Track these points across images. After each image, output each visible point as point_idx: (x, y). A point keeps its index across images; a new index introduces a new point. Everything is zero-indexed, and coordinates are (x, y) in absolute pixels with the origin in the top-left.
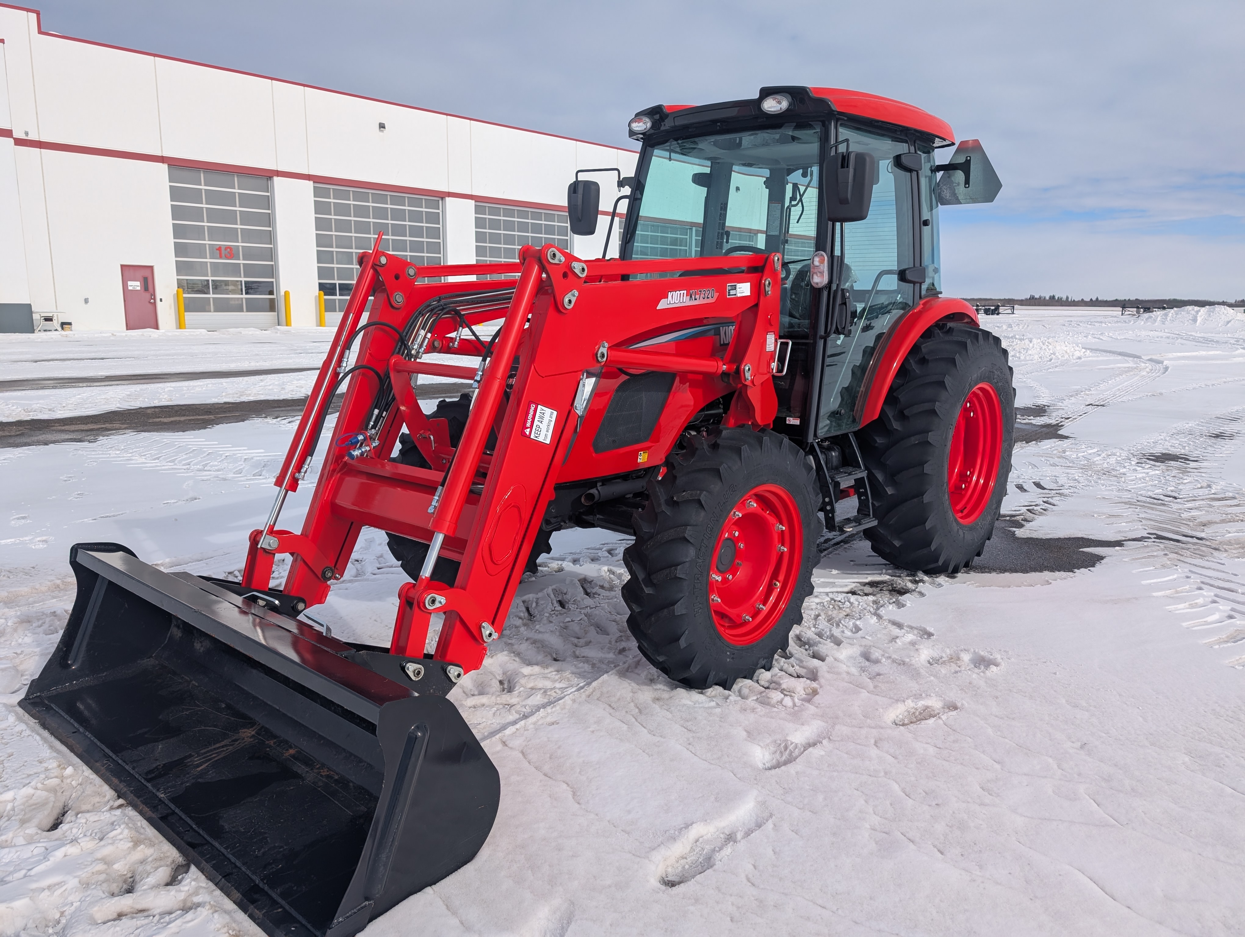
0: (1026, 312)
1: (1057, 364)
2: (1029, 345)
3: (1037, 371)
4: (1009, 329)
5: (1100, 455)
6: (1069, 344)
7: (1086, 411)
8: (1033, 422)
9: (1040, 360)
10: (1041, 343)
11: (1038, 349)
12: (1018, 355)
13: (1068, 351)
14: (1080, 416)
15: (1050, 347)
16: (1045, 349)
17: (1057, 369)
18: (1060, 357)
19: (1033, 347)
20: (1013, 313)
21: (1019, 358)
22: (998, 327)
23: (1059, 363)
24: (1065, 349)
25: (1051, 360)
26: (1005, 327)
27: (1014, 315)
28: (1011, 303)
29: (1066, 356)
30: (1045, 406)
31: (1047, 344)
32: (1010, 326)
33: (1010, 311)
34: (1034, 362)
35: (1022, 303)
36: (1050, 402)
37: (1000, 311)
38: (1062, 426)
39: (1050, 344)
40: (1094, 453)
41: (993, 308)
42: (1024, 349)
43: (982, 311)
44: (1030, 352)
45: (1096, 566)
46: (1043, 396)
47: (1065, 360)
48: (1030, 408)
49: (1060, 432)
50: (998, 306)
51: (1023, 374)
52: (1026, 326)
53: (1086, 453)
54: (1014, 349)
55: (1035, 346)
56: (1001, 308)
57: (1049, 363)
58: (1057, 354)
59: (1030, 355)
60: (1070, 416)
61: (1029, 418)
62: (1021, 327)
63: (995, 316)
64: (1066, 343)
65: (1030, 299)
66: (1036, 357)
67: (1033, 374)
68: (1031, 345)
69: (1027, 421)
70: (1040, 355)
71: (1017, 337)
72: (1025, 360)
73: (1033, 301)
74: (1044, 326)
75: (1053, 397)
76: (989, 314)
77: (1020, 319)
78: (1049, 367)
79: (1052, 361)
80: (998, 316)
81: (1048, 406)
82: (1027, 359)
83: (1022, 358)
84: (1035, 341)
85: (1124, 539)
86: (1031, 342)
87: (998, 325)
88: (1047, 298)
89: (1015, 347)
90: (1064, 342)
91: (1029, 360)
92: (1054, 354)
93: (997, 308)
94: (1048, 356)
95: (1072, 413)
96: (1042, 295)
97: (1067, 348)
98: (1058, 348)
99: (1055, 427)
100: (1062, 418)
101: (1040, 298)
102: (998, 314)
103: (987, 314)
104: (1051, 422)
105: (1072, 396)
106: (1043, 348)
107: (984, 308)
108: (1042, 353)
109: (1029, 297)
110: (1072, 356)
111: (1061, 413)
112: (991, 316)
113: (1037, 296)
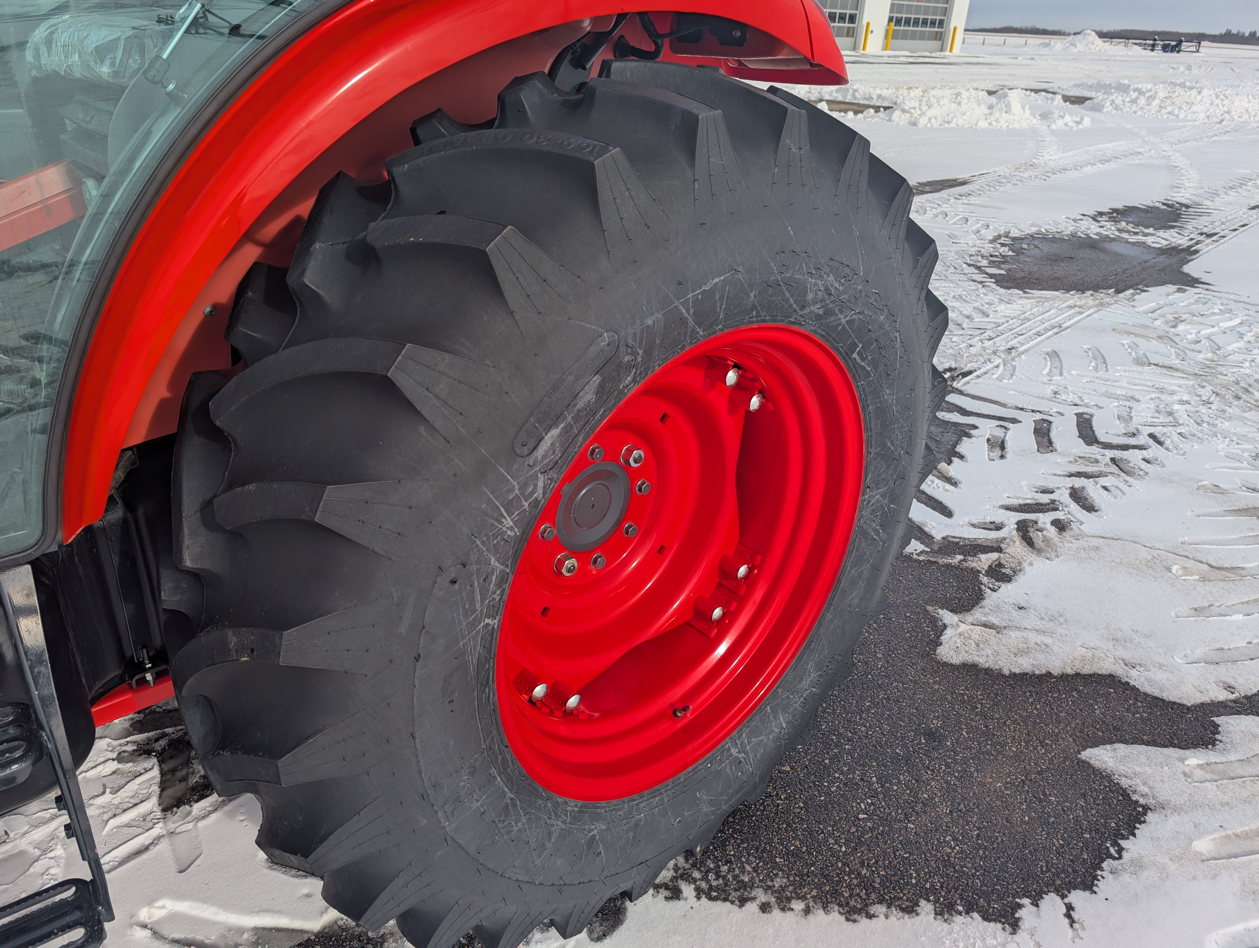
0: (1217, 51)
1: (1227, 129)
2: (1195, 98)
3: (1195, 140)
4: (1187, 72)
5: (1241, 336)
6: (1255, 98)
7: (1246, 222)
8: (1149, 240)
9: (1206, 120)
10: (1214, 96)
11: (1208, 105)
12: (1176, 112)
13: (1250, 110)
14: (1235, 230)
15: (1226, 102)
16: (1217, 105)
17: (1225, 137)
18: (1236, 117)
19: (1201, 101)
20: (1198, 51)
21: (1177, 116)
22: (1173, 68)
23: (1232, 126)
24: (1246, 105)
25: (1222, 121)
26: (1182, 69)
27: (1198, 54)
28: (1198, 38)
29: (1246, 117)
30: (1182, 205)
31: (1222, 97)
32: (1189, 68)
33: (1194, 49)
34: (1197, 123)
35: (1214, 39)
36: (1193, 198)
37: (1183, 48)
38: (1197, 252)
39: (1227, 98)
40: (1232, 329)
41: (1174, 43)
42: (1188, 103)
43: (1160, 48)
44: (1194, 108)
45: (1102, 886)
46: (1187, 185)
47: (1242, 122)
48: (1157, 208)
49: (1186, 269)
50: (1181, 41)
51: (1171, 144)
52: (1209, 69)
53: (1216, 329)
54: (1173, 103)
55: (1204, 99)
56: (1184, 44)
57: (1218, 126)
58: (1233, 113)
59: (1194, 112)
60: (1217, 231)
61: (1146, 231)
62: (1202, 70)
63: (1175, 54)
64: (1250, 96)
65: (1225, 34)
66: (1202, 116)
67: (1186, 144)
68: (1199, 98)
69: (1140, 238)
70: (1208, 114)
71: (1188, 84)
72: (1185, 120)
73: (1229, 38)
74: (1232, 70)
75: (1201, 188)
76: (1167, 52)
77: (1205, 59)
78: (1216, 133)
79: (1223, 123)
80: (1178, 55)
81: (1187, 207)
82: (1189, 118)
83: (1182, 116)
84: (1205, 92)
85: (1222, 696)
86: (1200, 93)
87: (1175, 66)
88: (1247, 34)
89: (1175, 100)
90: (1248, 96)
91: (1189, 121)
92: (1228, 112)
93: (1180, 42)
94: (1219, 115)
95: (1223, 223)
96: (1241, 31)
97: (1250, 104)
98: (1237, 104)
99: (1182, 255)
100: (1201, 234)
101: (1238, 33)
102: (1178, 52)
103: (1165, 52)
104: (1180, 242)
105: (1231, 188)
106: (1215, 104)
107: (1162, 43)
108: (1212, 110)
109: (1224, 32)
110: (1255, 116)
111: (1203, 223)
112: (1169, 54)
113: (1234, 31)
